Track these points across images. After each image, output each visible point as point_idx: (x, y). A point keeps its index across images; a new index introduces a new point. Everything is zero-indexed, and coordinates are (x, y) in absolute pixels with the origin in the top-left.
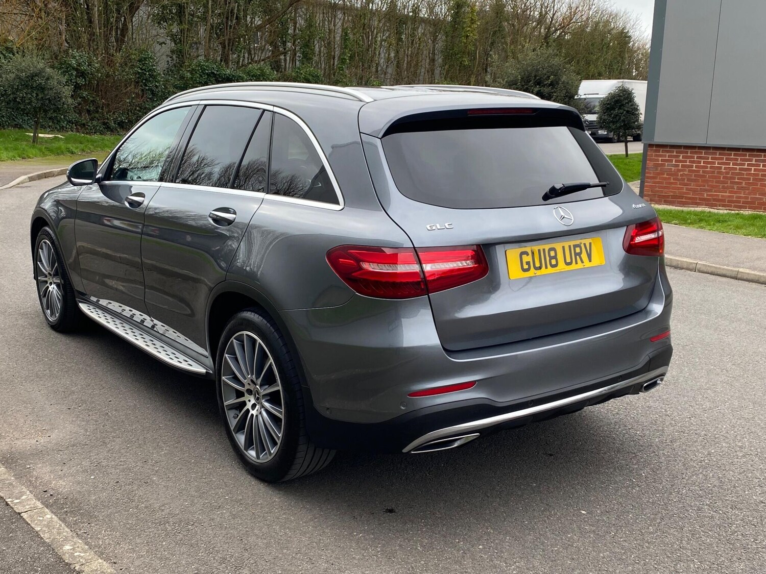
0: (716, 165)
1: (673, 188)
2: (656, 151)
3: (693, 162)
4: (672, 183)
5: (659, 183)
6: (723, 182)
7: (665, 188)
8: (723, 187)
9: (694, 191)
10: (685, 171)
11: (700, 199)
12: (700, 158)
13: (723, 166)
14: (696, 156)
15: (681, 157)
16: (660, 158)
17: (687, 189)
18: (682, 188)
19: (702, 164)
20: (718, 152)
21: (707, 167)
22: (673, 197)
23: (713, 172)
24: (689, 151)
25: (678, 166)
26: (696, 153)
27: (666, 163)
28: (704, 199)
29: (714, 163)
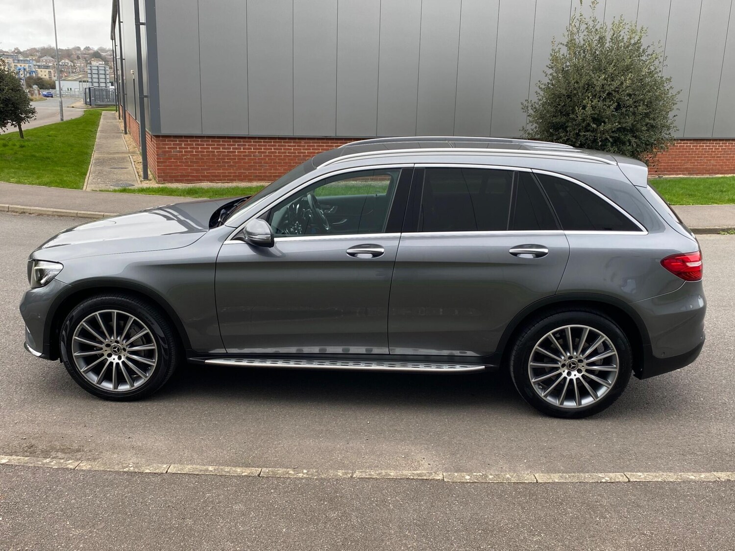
0: (210, 150)
1: (181, 169)
2: (162, 141)
3: (193, 148)
4: (179, 165)
5: (168, 166)
6: (217, 163)
7: (173, 169)
8: (218, 166)
9: (197, 170)
10: (188, 155)
11: (202, 176)
12: (198, 145)
13: (216, 151)
14: (194, 143)
15: (183, 145)
16: (167, 147)
17: (191, 169)
18: (187, 169)
19: (200, 150)
20: (210, 140)
21: (204, 152)
22: (181, 176)
23: (209, 155)
24: (189, 140)
25: (182, 152)
26: (194, 141)
27: (172, 150)
28: (205, 176)
29: (209, 148)
